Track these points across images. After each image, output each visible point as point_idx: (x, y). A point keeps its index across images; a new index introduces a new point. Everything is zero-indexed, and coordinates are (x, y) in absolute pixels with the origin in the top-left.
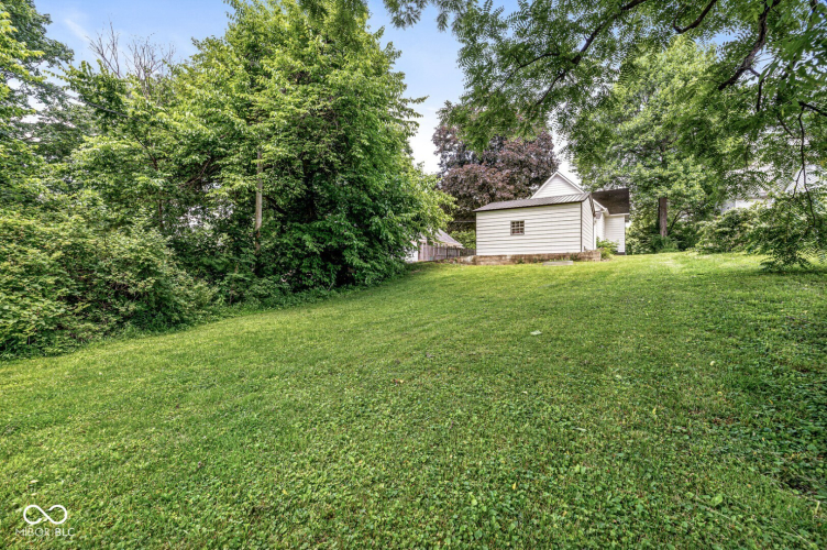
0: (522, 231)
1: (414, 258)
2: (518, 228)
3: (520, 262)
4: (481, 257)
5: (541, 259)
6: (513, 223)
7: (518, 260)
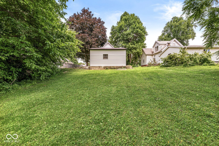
0: (107, 58)
1: (64, 66)
2: (106, 57)
3: (107, 69)
4: (92, 67)
5: (114, 68)
6: (104, 55)
7: (106, 68)
